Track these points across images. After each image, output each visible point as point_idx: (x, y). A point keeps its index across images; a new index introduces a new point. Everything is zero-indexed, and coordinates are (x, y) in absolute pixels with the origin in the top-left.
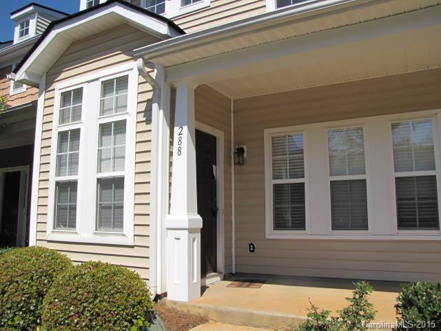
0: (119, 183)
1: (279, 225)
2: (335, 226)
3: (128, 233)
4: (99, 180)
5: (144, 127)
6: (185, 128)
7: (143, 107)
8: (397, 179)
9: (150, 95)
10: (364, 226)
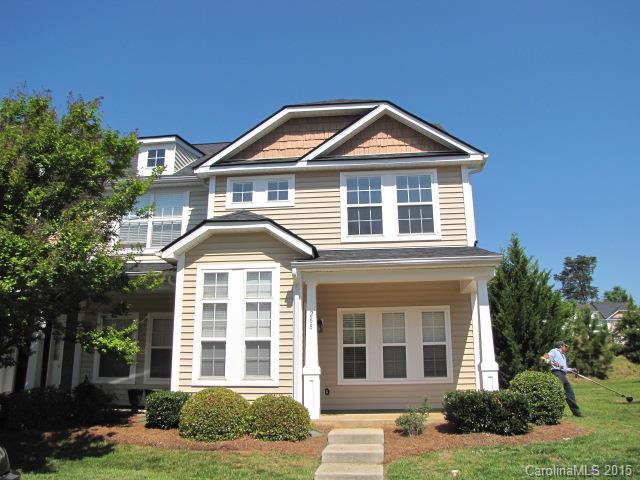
0: (266, 345)
1: (347, 375)
2: (386, 375)
3: (275, 378)
4: (247, 343)
5: (286, 309)
6: (315, 312)
7: (285, 296)
8: (425, 347)
9: (290, 288)
10: (403, 375)
